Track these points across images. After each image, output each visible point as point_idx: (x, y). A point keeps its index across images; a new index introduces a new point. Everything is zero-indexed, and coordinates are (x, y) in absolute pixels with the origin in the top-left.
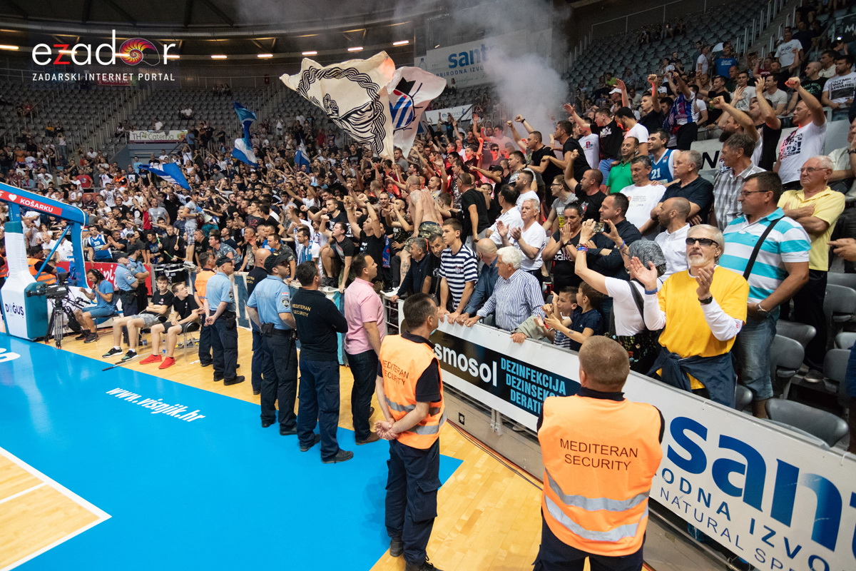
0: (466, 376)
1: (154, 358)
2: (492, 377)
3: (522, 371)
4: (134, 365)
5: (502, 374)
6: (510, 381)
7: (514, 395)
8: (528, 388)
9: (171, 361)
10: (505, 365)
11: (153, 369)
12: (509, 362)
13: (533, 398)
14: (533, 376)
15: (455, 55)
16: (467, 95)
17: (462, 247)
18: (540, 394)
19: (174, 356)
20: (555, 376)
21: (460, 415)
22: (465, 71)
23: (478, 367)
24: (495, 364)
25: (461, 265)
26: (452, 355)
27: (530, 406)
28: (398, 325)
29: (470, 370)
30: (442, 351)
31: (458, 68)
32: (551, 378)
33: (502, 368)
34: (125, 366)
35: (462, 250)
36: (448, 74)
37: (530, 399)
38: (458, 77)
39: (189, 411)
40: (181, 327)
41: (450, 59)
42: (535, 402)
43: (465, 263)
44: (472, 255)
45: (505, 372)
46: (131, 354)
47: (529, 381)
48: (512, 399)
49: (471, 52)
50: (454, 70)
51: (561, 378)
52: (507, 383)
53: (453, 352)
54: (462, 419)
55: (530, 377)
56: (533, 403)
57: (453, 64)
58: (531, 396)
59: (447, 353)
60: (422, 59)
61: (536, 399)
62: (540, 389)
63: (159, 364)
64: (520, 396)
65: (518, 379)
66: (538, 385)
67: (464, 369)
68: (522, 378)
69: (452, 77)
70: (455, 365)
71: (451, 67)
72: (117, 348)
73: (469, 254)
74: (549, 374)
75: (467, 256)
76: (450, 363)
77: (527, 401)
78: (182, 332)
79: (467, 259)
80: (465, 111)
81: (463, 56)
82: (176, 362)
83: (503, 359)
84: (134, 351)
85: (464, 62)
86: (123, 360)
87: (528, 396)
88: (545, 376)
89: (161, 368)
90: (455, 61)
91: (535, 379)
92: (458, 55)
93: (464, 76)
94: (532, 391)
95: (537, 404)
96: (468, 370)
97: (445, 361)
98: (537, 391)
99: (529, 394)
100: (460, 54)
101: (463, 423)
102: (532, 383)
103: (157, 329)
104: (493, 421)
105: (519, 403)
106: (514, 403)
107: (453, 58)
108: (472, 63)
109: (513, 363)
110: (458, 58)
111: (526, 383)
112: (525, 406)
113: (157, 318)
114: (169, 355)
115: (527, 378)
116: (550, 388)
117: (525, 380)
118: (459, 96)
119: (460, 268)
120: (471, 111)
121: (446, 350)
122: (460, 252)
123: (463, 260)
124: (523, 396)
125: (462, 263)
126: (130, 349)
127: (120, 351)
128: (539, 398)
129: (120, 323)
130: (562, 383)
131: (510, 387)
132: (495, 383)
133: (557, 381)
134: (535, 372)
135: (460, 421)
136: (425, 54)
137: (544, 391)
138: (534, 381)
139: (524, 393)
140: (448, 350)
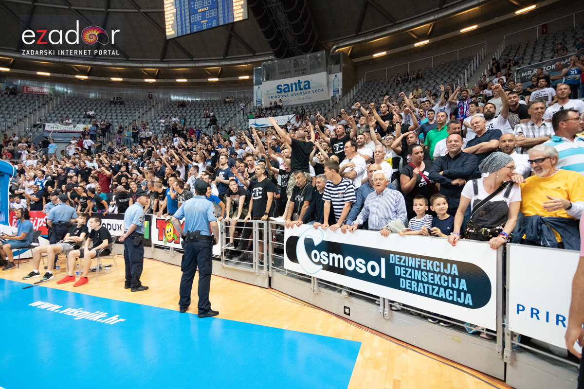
0: (354, 274)
1: (70, 278)
2: (381, 270)
3: (412, 262)
4: (51, 284)
5: (390, 267)
6: (398, 271)
7: (403, 283)
8: (418, 275)
9: (85, 280)
10: (393, 259)
11: (69, 287)
12: (397, 256)
13: (423, 282)
14: (423, 264)
15: (281, 86)
16: (289, 110)
17: (342, 180)
18: (430, 278)
19: (88, 276)
20: (446, 262)
21: (345, 307)
22: (288, 96)
23: (366, 265)
24: (383, 260)
25: (343, 191)
26: (339, 259)
27: (421, 289)
28: (283, 242)
29: (358, 269)
30: (328, 257)
31: (283, 93)
32: (442, 263)
33: (391, 262)
34: (42, 285)
35: (343, 181)
36: (276, 97)
37: (420, 284)
38: (283, 99)
39: (110, 315)
40: (95, 252)
41: (278, 88)
42: (426, 286)
43: (346, 189)
44: (351, 183)
45: (395, 264)
46: (48, 276)
47: (419, 269)
48: (401, 286)
49: (292, 84)
50: (280, 94)
51: (452, 262)
52: (396, 274)
53: (340, 256)
54: (347, 311)
55: (420, 266)
56: (424, 287)
57: (279, 91)
58: (422, 281)
59: (334, 258)
60: (259, 87)
61: (427, 283)
62: (430, 274)
63: (73, 283)
64: (410, 283)
65: (407, 269)
66: (428, 271)
67: (351, 269)
68: (411, 268)
69: (280, 98)
70: (342, 266)
71: (278, 92)
72: (36, 271)
73: (349, 182)
74: (440, 260)
75: (348, 184)
76: (336, 265)
77: (417, 286)
78: (96, 256)
79: (347, 186)
80: (290, 118)
81: (286, 86)
82: (89, 282)
83: (391, 255)
84: (50, 272)
85: (287, 90)
86: (41, 281)
87: (418, 281)
88: (435, 262)
89: (75, 286)
90: (281, 89)
91: (425, 266)
92: (283, 86)
93: (287, 98)
94: (422, 276)
95: (428, 288)
96: (355, 268)
97: (331, 264)
98: (427, 276)
99: (420, 279)
100: (284, 85)
101: (349, 314)
102: (422, 270)
103: (74, 254)
104: (381, 307)
105: (410, 289)
106: (405, 290)
107: (279, 87)
108: (292, 91)
109: (401, 257)
110: (283, 87)
111: (416, 271)
112: (416, 290)
113: (73, 247)
114: (84, 275)
115: (417, 267)
116: (442, 271)
117: (415, 268)
118: (284, 111)
119: (342, 193)
120: (294, 119)
121: (331, 255)
122: (341, 182)
123: (345, 187)
124: (413, 282)
125: (344, 189)
126: (47, 271)
127: (38, 274)
128: (430, 281)
129: (40, 250)
130: (454, 266)
131: (400, 277)
132: (383, 276)
133: (449, 265)
134: (425, 260)
135: (345, 313)
136: (261, 84)
137: (436, 275)
138: (425, 268)
139: (414, 280)
140: (334, 255)
